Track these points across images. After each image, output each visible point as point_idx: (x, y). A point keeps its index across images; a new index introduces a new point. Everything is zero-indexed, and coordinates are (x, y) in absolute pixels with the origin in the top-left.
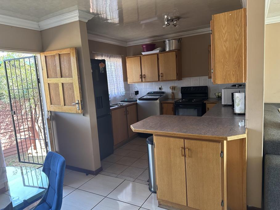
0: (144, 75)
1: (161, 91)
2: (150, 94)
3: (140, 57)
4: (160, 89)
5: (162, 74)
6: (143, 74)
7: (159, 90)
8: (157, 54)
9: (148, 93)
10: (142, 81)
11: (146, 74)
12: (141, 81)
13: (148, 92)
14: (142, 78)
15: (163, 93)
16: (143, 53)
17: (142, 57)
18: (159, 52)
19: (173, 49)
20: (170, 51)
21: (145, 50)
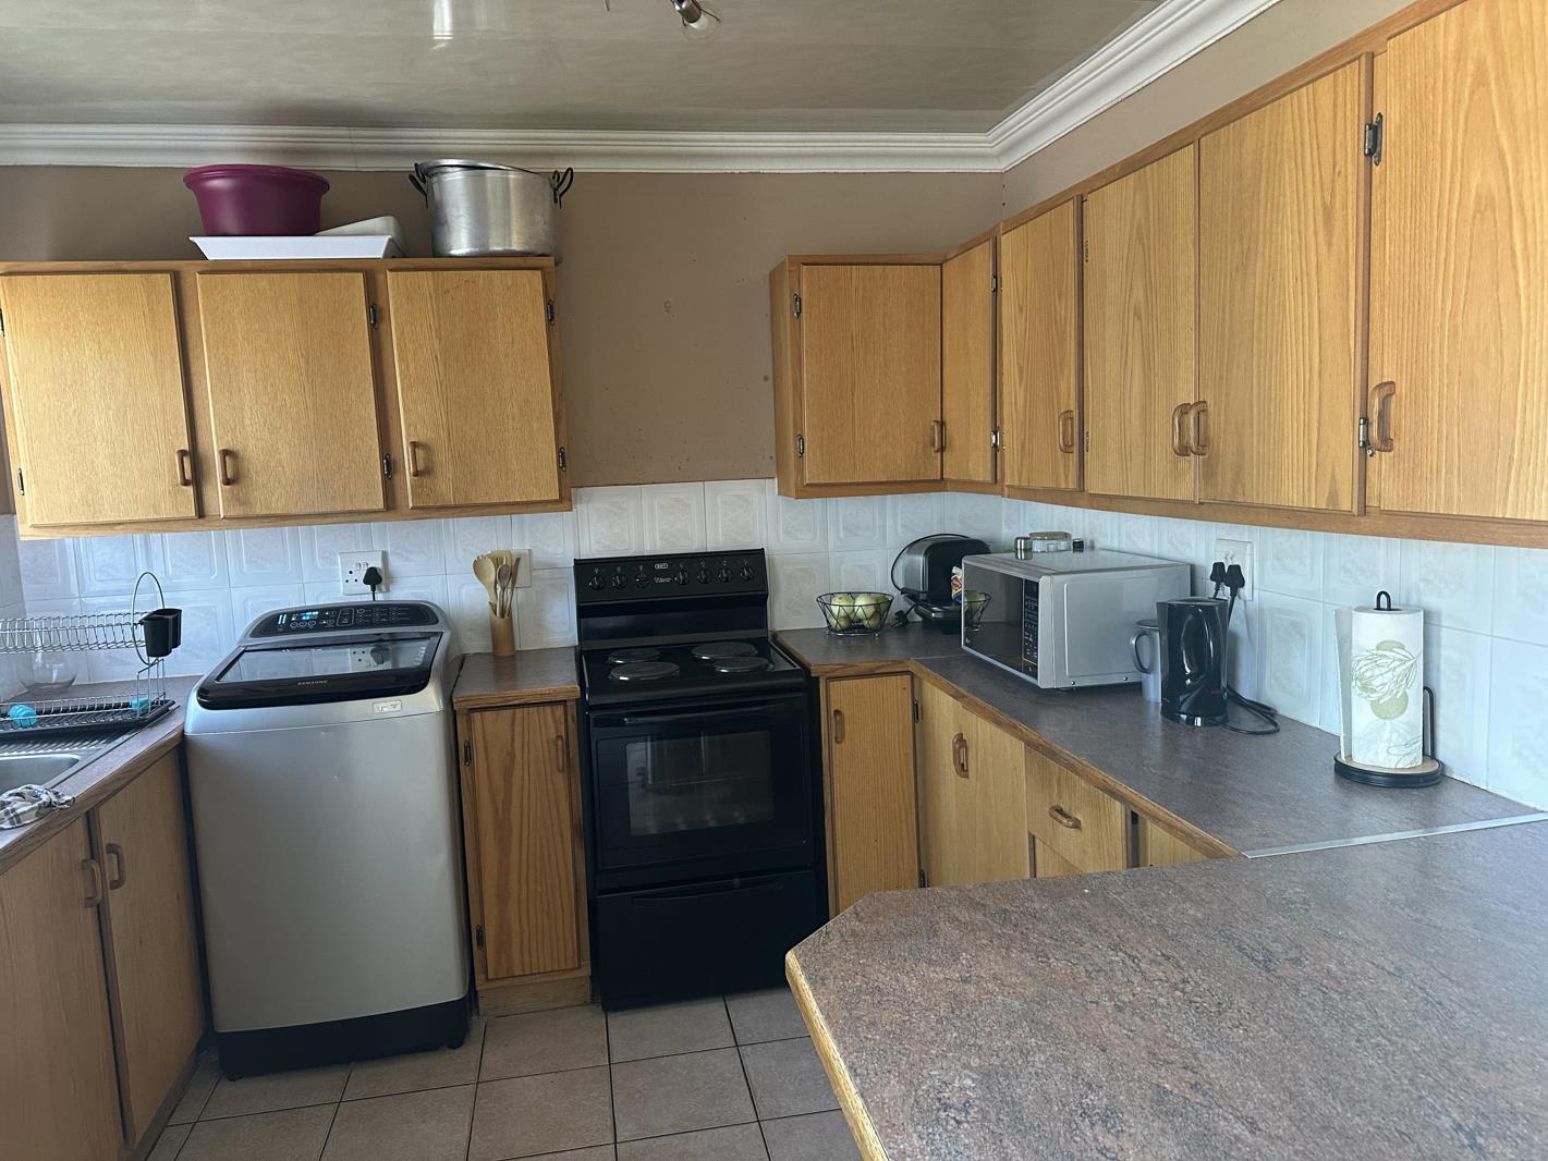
0: (225, 453)
1: (380, 597)
2: (287, 630)
3: (177, 279)
4: (373, 578)
5: (420, 453)
6: (214, 443)
7: (363, 595)
8: (368, 272)
9: (268, 626)
10: (201, 513)
11: (253, 449)
12: (192, 513)
13: (253, 618)
14: (196, 478)
15: (419, 614)
16: (215, 248)
17: (200, 287)
18: (385, 256)
19: (516, 247)
20: (484, 261)
21: (228, 217)
